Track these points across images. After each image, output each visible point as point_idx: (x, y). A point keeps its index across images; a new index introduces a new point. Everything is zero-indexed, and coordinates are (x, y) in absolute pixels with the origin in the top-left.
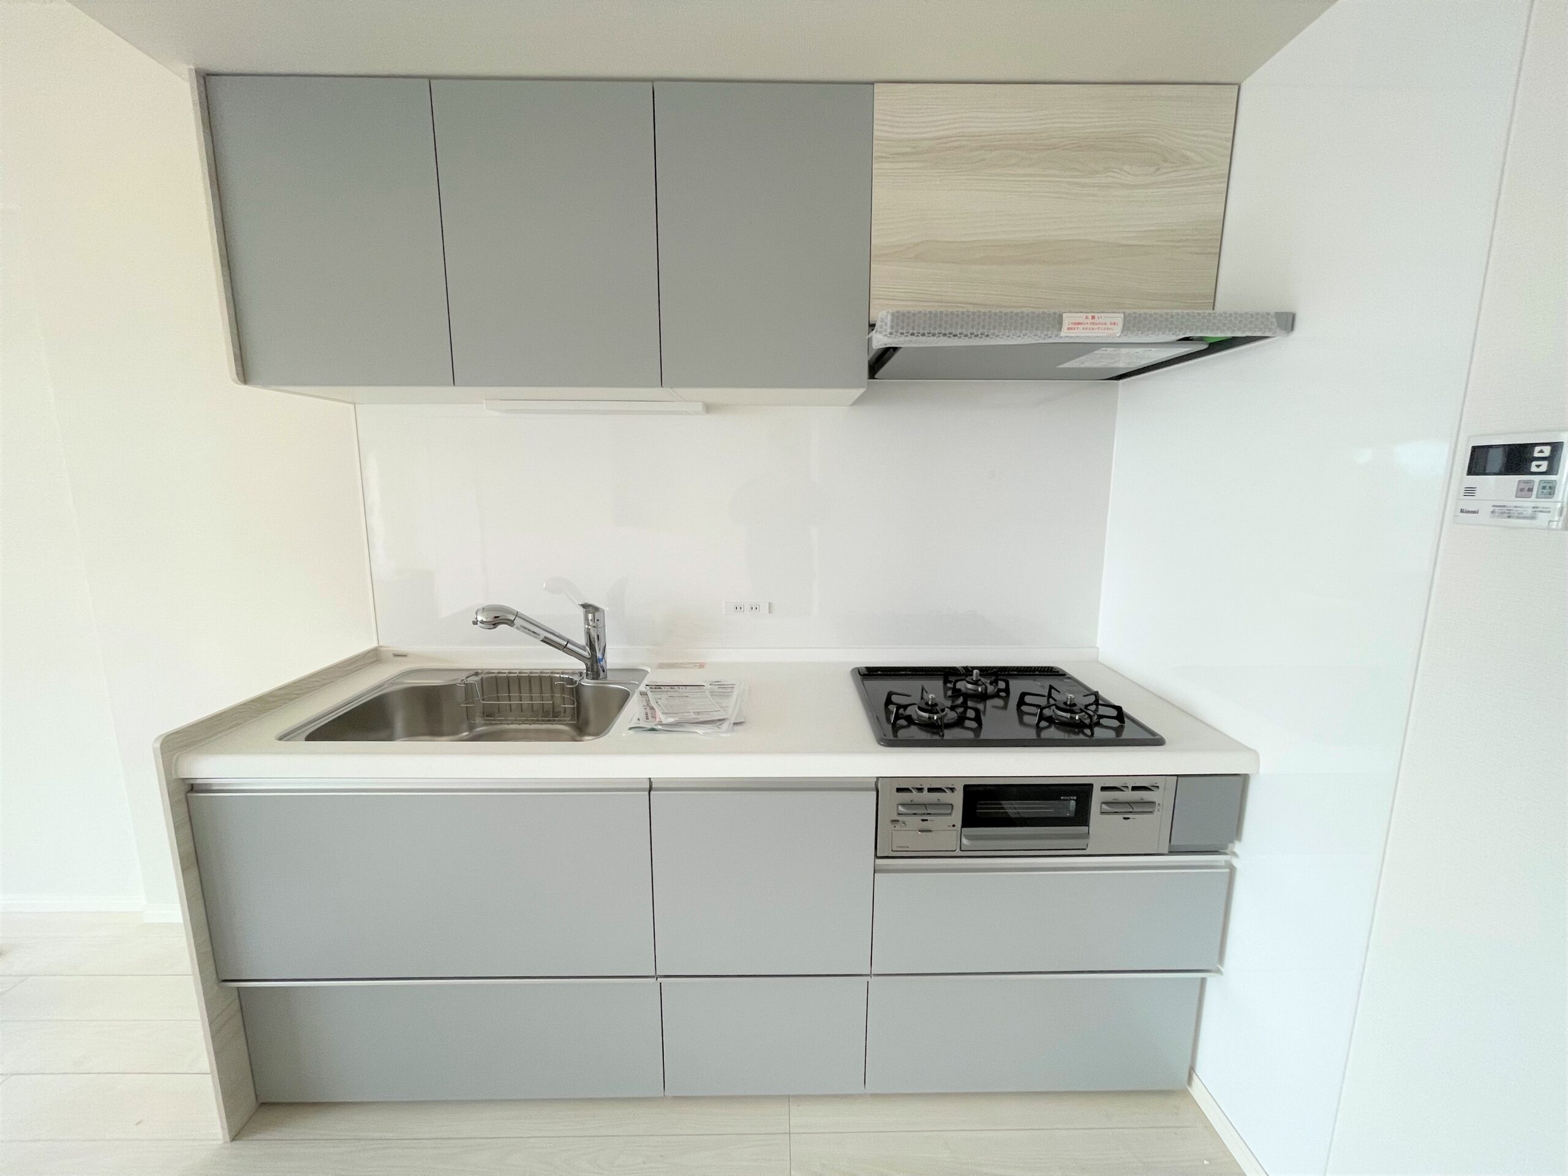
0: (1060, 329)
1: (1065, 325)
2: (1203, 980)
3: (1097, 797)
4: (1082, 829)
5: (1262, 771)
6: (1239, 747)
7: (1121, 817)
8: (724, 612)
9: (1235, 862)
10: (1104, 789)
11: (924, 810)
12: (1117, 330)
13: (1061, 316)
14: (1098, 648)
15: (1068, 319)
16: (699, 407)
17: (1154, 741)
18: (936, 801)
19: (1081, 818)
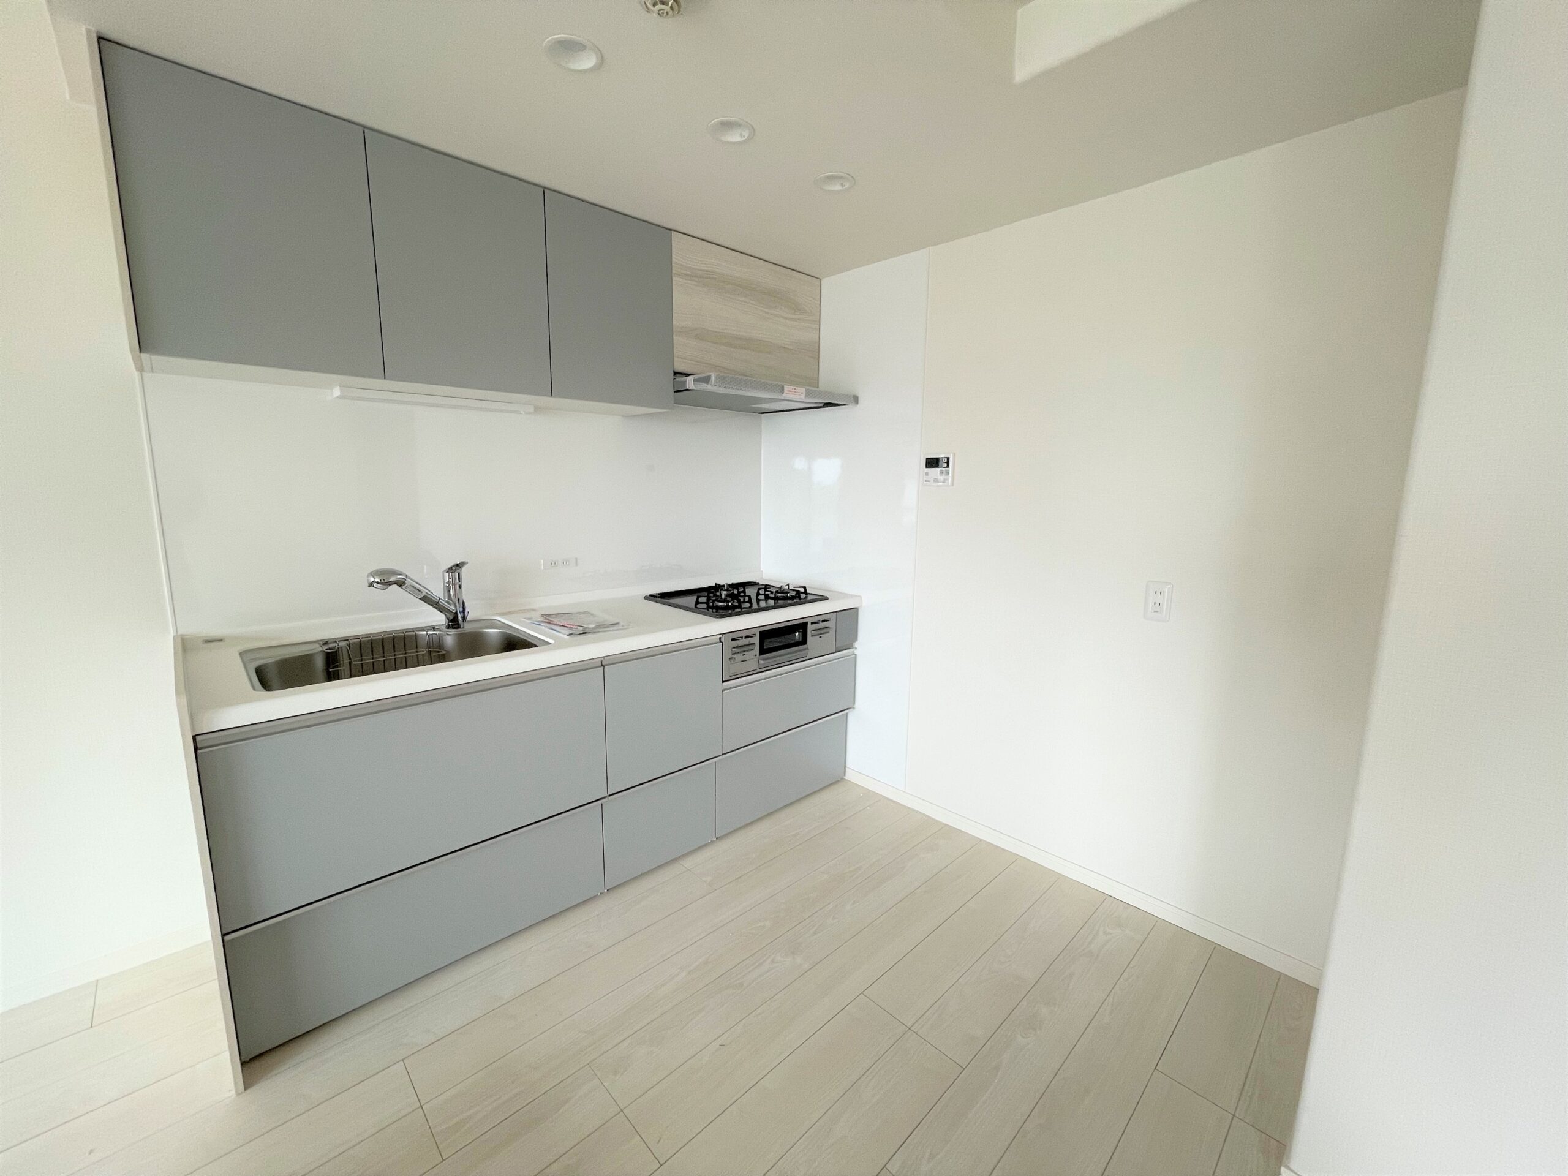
0: (783, 393)
1: (785, 391)
2: (847, 714)
3: (810, 627)
4: (804, 647)
5: (864, 604)
6: (852, 596)
7: (818, 637)
8: (542, 568)
9: (856, 652)
10: (812, 623)
11: (742, 649)
12: (803, 396)
13: (783, 387)
14: (762, 571)
15: (786, 388)
16: (532, 409)
17: (825, 599)
18: (748, 643)
19: (804, 641)
